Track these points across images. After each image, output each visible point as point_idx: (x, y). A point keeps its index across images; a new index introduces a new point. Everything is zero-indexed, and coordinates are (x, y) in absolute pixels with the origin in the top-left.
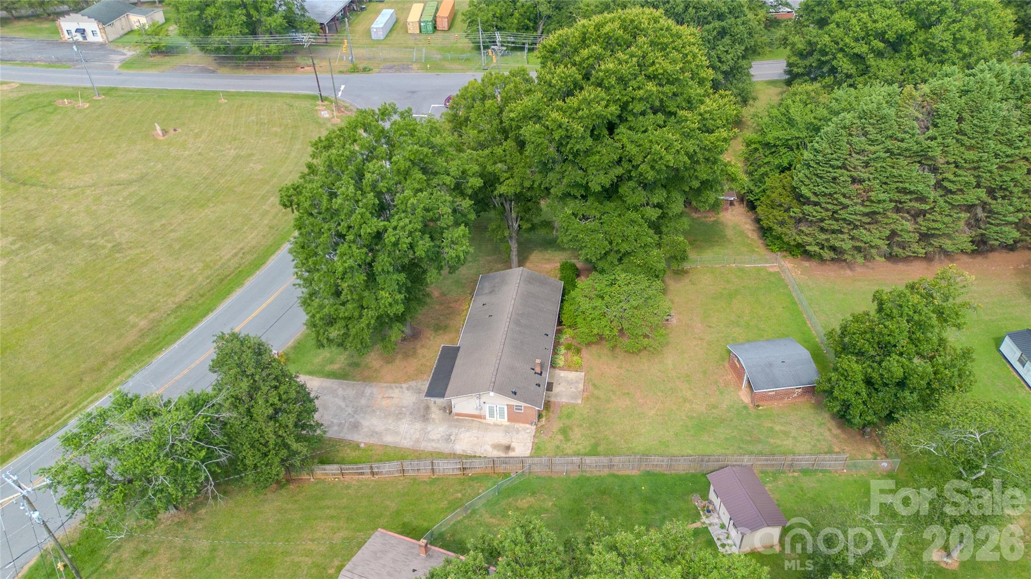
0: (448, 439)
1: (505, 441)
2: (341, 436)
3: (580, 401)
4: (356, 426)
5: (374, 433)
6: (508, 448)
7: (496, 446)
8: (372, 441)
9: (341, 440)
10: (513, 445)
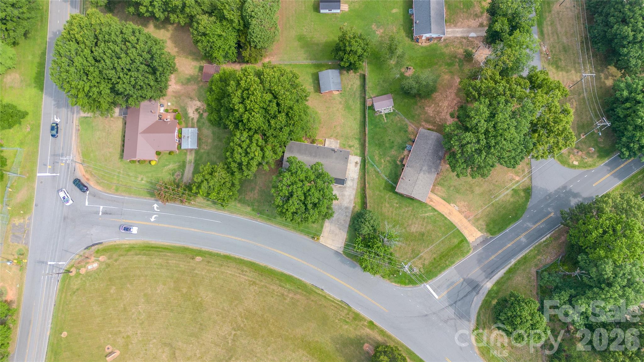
0: (353, 180)
1: (354, 164)
2: (351, 212)
3: (339, 141)
4: (347, 208)
5: (350, 202)
6: (356, 163)
7: (356, 166)
8: (353, 202)
9: (352, 212)
10: (355, 161)
